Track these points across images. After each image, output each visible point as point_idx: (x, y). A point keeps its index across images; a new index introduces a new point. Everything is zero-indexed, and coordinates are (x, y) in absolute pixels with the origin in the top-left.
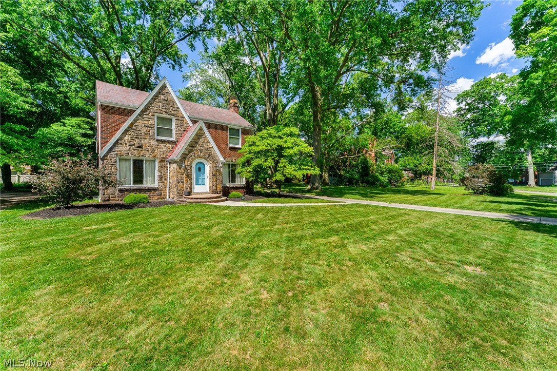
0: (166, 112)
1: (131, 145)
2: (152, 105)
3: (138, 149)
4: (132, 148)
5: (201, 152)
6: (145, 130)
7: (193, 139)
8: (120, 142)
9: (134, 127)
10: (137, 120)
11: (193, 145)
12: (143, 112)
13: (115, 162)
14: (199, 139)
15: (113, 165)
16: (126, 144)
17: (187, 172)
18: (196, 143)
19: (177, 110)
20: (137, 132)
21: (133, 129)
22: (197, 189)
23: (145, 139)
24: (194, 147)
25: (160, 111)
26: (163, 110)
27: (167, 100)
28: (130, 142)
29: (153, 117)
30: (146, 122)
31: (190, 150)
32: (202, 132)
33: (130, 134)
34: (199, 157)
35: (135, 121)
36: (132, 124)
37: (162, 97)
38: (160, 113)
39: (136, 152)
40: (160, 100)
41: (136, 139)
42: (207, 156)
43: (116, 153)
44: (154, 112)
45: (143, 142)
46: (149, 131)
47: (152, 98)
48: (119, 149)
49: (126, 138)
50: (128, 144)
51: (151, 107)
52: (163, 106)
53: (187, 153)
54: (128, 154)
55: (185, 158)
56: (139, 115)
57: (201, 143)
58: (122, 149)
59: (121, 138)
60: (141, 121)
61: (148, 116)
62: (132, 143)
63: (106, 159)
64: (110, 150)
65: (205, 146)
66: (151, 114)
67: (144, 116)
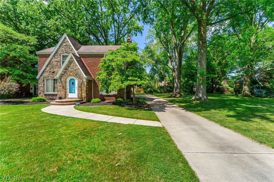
0: (66, 52)
1: (49, 72)
2: (59, 50)
3: (52, 73)
4: (50, 73)
5: (71, 72)
6: (55, 63)
7: (66, 65)
8: (45, 71)
9: (51, 63)
10: (53, 59)
11: (67, 69)
12: (55, 54)
13: (44, 81)
14: (70, 64)
15: (42, 82)
16: (47, 71)
17: (63, 85)
18: (69, 67)
19: (71, 50)
20: (52, 65)
21: (51, 64)
22: (70, 95)
23: (56, 68)
24: (67, 70)
25: (63, 52)
26: (65, 51)
27: (66, 46)
28: (49, 70)
29: (60, 56)
30: (56, 59)
31: (65, 71)
32: (72, 60)
33: (49, 67)
34: (70, 75)
35: (51, 59)
36: (50, 61)
37: (64, 44)
38: (63, 53)
39: (52, 75)
40: (63, 46)
41: (52, 69)
42: (75, 75)
43: (43, 76)
44: (60, 53)
45: (55, 70)
46: (58, 64)
47: (59, 46)
48: (45, 74)
49: (48, 69)
50: (48, 71)
51: (59, 51)
52: (64, 49)
53: (63, 73)
54: (48, 76)
55: (62, 77)
56: (53, 56)
57: (72, 67)
58: (46, 74)
59: (45, 69)
60: (54, 59)
61: (57, 56)
62: (50, 71)
63: (40, 80)
64: (41, 76)
65: (74, 68)
66: (59, 55)
67: (56, 56)
